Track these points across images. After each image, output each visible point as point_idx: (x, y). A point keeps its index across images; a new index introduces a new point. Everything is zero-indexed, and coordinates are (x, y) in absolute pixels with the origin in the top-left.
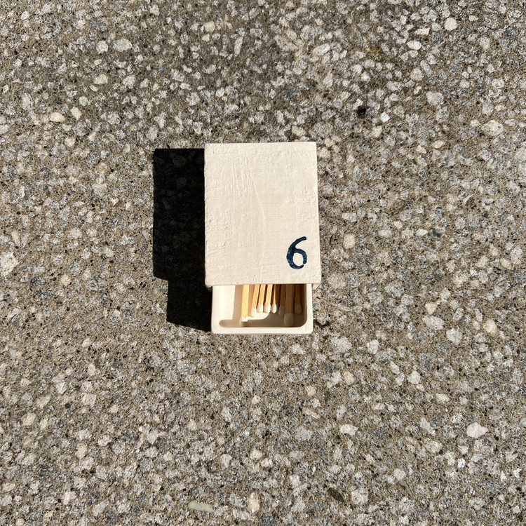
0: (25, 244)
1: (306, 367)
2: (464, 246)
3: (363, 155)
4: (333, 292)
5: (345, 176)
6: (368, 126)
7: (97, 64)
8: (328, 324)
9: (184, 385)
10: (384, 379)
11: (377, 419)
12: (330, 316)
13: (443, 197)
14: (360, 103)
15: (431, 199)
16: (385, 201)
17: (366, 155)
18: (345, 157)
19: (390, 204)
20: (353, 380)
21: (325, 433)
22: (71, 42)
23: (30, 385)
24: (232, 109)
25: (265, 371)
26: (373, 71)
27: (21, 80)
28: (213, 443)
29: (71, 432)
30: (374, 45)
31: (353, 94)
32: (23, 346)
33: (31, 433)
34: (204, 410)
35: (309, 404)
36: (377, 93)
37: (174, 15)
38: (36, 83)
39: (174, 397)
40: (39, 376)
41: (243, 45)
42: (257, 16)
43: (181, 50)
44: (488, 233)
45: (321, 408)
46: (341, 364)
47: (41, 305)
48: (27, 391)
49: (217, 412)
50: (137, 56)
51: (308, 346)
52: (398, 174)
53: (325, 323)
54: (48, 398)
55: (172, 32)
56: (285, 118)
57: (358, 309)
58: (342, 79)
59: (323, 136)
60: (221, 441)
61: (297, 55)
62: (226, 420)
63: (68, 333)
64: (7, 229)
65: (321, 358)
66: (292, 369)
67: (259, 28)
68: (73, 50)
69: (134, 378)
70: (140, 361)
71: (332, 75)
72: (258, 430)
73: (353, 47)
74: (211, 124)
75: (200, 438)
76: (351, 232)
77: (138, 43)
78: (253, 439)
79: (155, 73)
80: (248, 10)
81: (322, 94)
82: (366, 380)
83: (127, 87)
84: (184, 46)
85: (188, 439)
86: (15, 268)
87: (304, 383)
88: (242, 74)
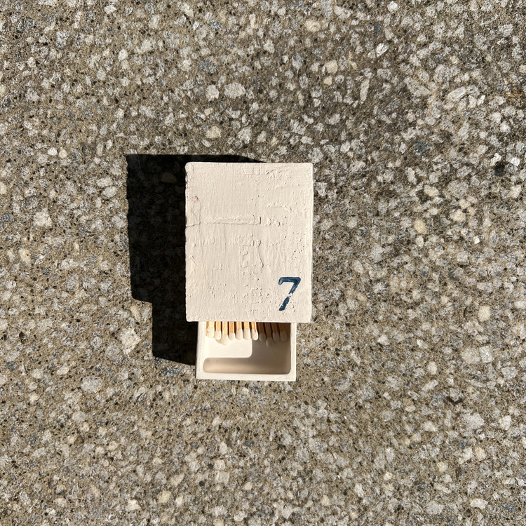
0: (145, 320)
1: (438, 444)
3: (500, 218)
5: (481, 243)
6: (506, 185)
7: (207, 114)
8: (461, 400)
9: (316, 463)
10: (515, 455)
11: (507, 493)
12: (462, 392)
14: (498, 157)
16: (522, 269)
17: (503, 218)
18: (481, 221)
20: (484, 456)
21: (456, 506)
22: (177, 87)
23: (163, 463)
24: (359, 167)
25: (397, 448)
26: (514, 120)
27: (125, 134)
28: (347, 518)
29: (206, 509)
30: (515, 88)
31: (491, 148)
32: (152, 425)
33: (168, 510)
34: (337, 486)
35: (441, 479)
36: (517, 146)
37: (291, 53)
38: (142, 137)
39: (307, 474)
40: (171, 455)
41: (369, 89)
42: (385, 53)
43: (301, 97)
45: (452, 483)
46: (474, 440)
47: (168, 383)
48: (161, 469)
49: (350, 488)
50: (252, 104)
51: (441, 423)
53: (457, 399)
54: (182, 476)
55: (289, 74)
56: (416, 175)
57: (492, 385)
58: (479, 130)
59: (458, 196)
60: (354, 515)
61: (430, 101)
62: (359, 495)
63: (198, 412)
64: (125, 304)
65: (454, 434)
66: (424, 446)
67: (388, 68)
68: (180, 96)
69: (266, 456)
70: (271, 439)
71: (468, 125)
72: (391, 505)
73: (493, 90)
74: (336, 184)
75: (334, 513)
76: (486, 304)
77: (252, 88)
78: (385, 513)
79: (273, 125)
80: (375, 46)
81: (457, 148)
82: (497, 456)
83: (243, 142)
84: (303, 91)
85: (322, 514)
86: (138, 345)
87: (436, 460)
88: (369, 124)
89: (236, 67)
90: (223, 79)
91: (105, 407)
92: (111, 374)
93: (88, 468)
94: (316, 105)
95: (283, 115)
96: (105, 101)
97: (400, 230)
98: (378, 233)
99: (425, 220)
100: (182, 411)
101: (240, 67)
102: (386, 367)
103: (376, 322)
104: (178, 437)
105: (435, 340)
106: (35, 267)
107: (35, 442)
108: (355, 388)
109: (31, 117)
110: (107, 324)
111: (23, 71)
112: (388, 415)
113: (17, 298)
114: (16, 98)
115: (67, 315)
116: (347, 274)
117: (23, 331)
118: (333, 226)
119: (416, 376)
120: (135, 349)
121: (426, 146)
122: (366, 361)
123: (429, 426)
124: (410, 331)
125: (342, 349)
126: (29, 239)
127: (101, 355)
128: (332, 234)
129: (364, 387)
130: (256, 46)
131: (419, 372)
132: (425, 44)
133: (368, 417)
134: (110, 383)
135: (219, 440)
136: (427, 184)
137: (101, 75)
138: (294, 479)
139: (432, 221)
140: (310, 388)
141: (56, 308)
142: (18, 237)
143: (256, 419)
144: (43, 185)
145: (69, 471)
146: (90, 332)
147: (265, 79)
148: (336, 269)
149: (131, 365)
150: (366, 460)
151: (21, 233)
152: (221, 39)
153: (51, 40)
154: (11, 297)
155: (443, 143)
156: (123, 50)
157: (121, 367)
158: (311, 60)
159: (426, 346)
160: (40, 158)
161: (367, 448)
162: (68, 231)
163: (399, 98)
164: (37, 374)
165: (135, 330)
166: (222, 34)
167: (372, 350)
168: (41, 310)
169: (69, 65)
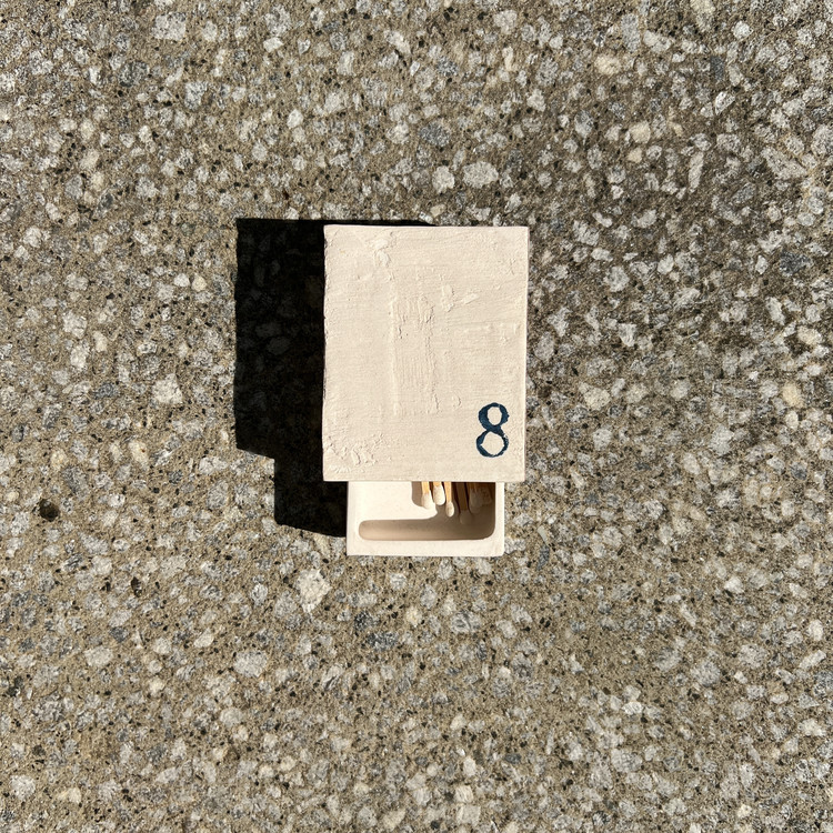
89: (482, 136)
90: (461, 156)
91: (273, 700)
92: (283, 645)
93: (246, 801)
94: (616, 196)
95: (561, 214)
96: (267, 196)
97: (760, 401)
98: (724, 407)
99: (801, 384)
100: (401, 705)
101: (489, 135)
102: (738, 629)
103: (721, 555)
104: (395, 749)
105: (820, 583)
106: (156, 471)
107: (159, 759)
108: (688, 665)
109: (145, 224)
110: (276, 563)
111: (131, 149)
112: (742, 709)
113: (126, 522)
114: (120, 193)
115: (210, 549)
116: (673, 477)
117: (138, 576)
118: (648, 396)
119: (788, 643)
120: (322, 603)
121: (800, 261)
122: (705, 621)
123: (811, 727)
124: (777, 569)
125: (665, 601)
126: (145, 424)
127: (267, 614)
128: (646, 409)
129: (703, 663)
130: (514, 100)
131: (793, 638)
132: (797, 92)
133: (708, 713)
134: (282, 661)
135: (463, 753)
136: (802, 324)
137: (260, 153)
138: (588, 816)
139: (811, 385)
140: (612, 666)
141: (192, 538)
142: (127, 421)
143: (524, 718)
144: (167, 336)
145: (215, 806)
146: (248, 576)
147: (530, 156)
148: (654, 467)
149: (315, 631)
150: (707, 784)
151: (132, 415)
152: (456, 89)
153: (177, 96)
154: (117, 521)
155: (828, 255)
156: (295, 111)
157: (299, 633)
158: (607, 122)
159: (805, 595)
160: (161, 291)
161: (708, 763)
162: (210, 410)
163: (754, 182)
164: (162, 646)
165: (321, 573)
166: (458, 81)
167: (716, 601)
168: (166, 542)
169: (207, 136)
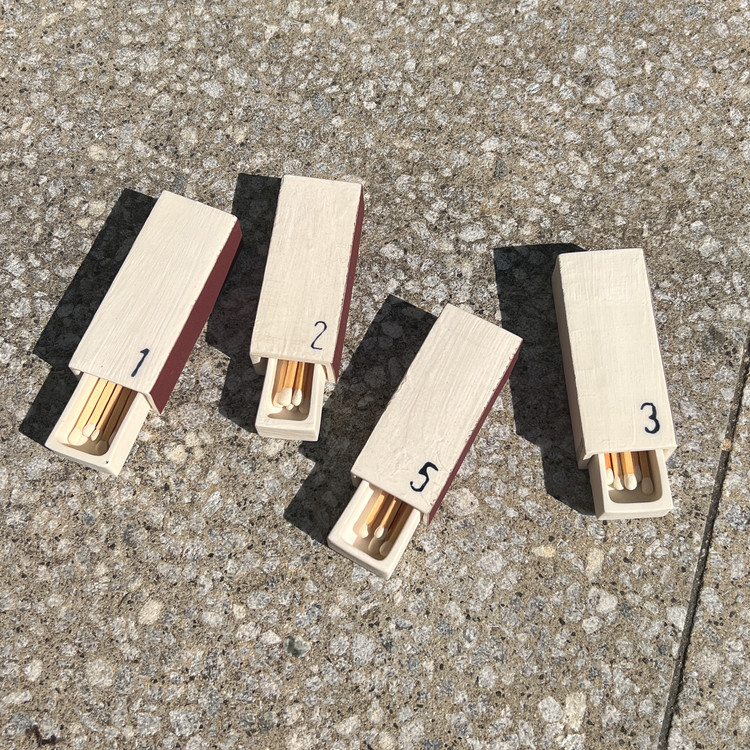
2: (330, 687)
4: (86, 689)
13: (331, 590)
15: (311, 587)
19: (242, 572)
44: (378, 678)
52: (276, 526)
